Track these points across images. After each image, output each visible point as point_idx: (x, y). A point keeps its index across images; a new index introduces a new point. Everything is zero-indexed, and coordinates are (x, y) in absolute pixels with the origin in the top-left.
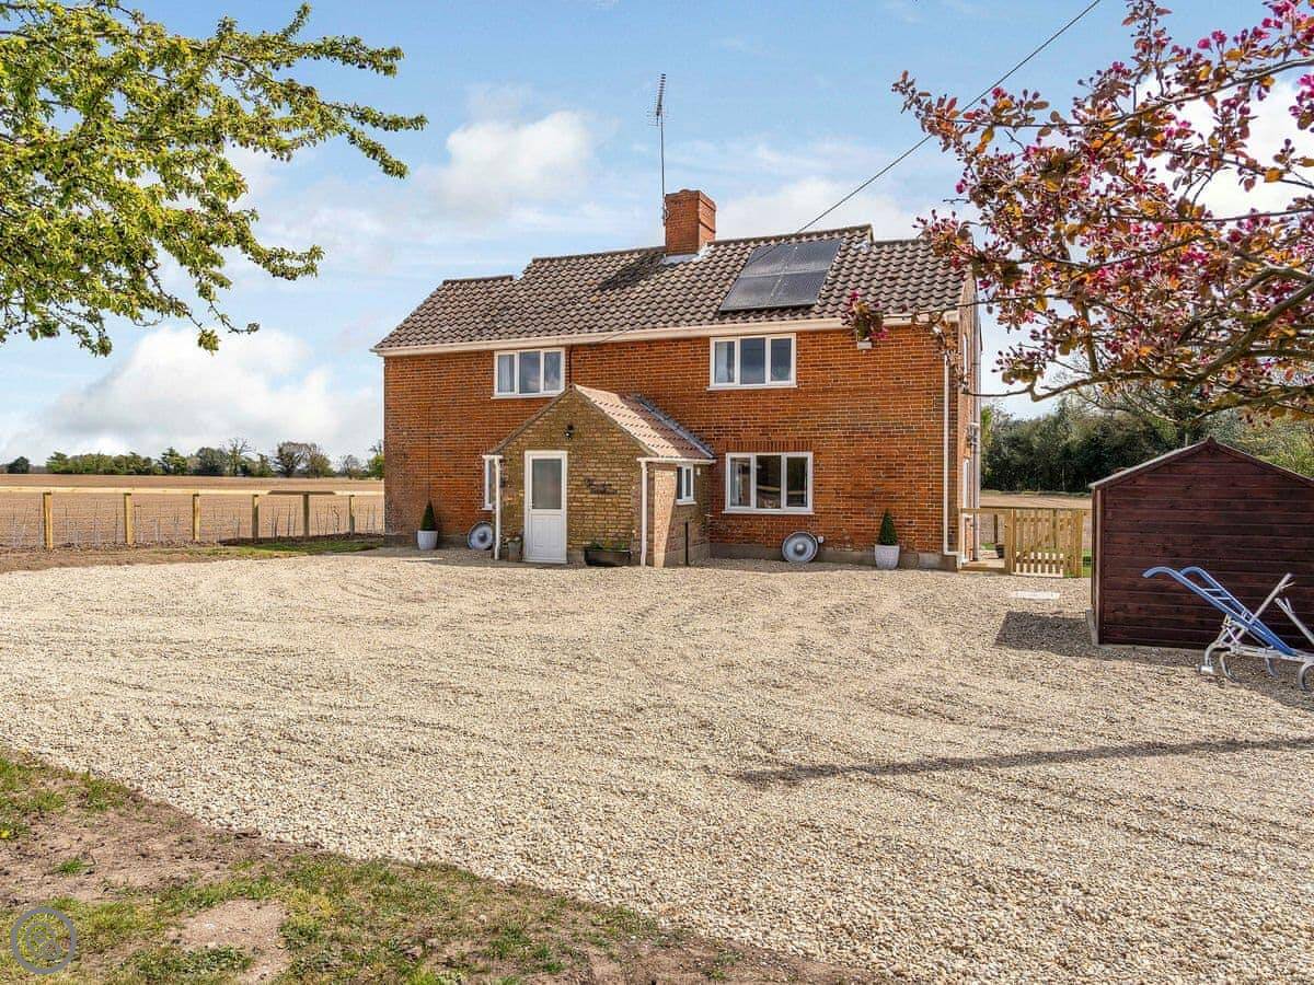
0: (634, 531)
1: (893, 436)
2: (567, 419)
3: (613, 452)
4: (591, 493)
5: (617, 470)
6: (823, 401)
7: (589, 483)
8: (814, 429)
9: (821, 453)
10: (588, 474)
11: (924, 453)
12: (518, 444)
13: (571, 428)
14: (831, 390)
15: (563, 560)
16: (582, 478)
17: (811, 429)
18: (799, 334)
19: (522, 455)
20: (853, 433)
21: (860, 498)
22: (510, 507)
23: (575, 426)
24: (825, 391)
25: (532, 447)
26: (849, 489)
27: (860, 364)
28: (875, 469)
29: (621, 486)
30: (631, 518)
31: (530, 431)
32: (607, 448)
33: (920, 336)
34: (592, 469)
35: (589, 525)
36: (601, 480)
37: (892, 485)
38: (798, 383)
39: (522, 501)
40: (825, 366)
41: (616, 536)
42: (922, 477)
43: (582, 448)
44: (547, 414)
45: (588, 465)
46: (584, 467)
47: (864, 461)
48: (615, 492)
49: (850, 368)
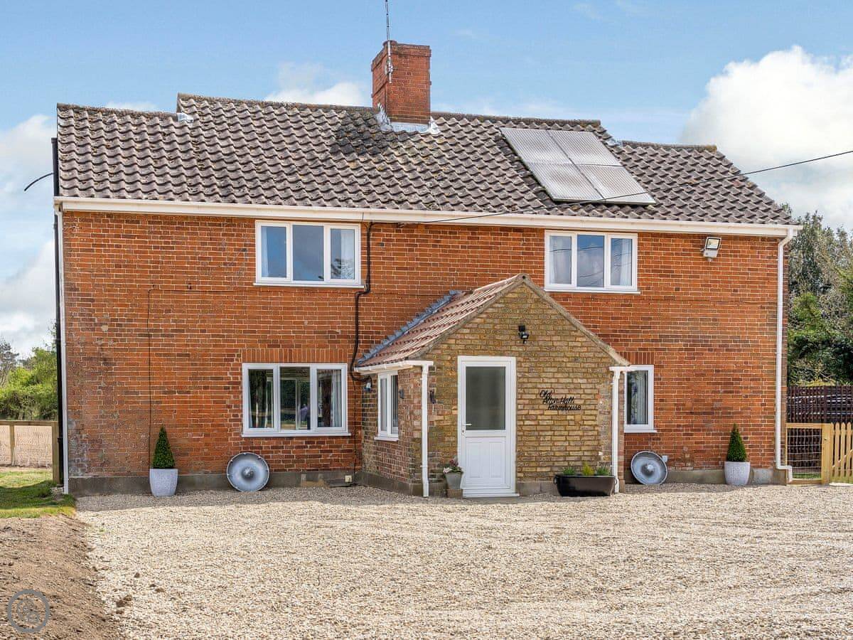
0: (600, 454)
1: (731, 350)
2: (517, 318)
3: (576, 360)
4: (550, 408)
5: (580, 381)
6: (665, 310)
7: (546, 397)
8: (656, 341)
9: (662, 367)
10: (544, 386)
11: (758, 367)
12: (449, 348)
13: (522, 329)
14: (673, 299)
15: (511, 491)
16: (536, 391)
17: (653, 341)
18: (642, 235)
19: (454, 361)
20: (694, 345)
21: (699, 413)
22: (440, 429)
23: (527, 327)
24: (667, 299)
25: (467, 351)
26: (689, 404)
27: (701, 273)
28: (714, 384)
29: (585, 400)
30: (597, 438)
31: (468, 331)
32: (568, 354)
33: (756, 248)
34: (549, 380)
35: (545, 448)
36: (560, 394)
37: (730, 401)
38: (639, 289)
39: (454, 419)
40: (667, 273)
41: (580, 459)
42: (757, 392)
43: (534, 354)
44: (490, 310)
45: (544, 375)
46: (540, 377)
47: (703, 375)
48: (578, 408)
49: (691, 277)
